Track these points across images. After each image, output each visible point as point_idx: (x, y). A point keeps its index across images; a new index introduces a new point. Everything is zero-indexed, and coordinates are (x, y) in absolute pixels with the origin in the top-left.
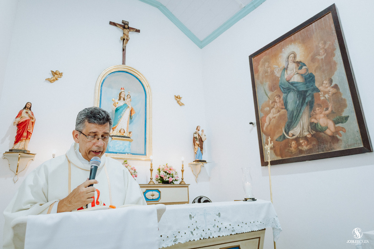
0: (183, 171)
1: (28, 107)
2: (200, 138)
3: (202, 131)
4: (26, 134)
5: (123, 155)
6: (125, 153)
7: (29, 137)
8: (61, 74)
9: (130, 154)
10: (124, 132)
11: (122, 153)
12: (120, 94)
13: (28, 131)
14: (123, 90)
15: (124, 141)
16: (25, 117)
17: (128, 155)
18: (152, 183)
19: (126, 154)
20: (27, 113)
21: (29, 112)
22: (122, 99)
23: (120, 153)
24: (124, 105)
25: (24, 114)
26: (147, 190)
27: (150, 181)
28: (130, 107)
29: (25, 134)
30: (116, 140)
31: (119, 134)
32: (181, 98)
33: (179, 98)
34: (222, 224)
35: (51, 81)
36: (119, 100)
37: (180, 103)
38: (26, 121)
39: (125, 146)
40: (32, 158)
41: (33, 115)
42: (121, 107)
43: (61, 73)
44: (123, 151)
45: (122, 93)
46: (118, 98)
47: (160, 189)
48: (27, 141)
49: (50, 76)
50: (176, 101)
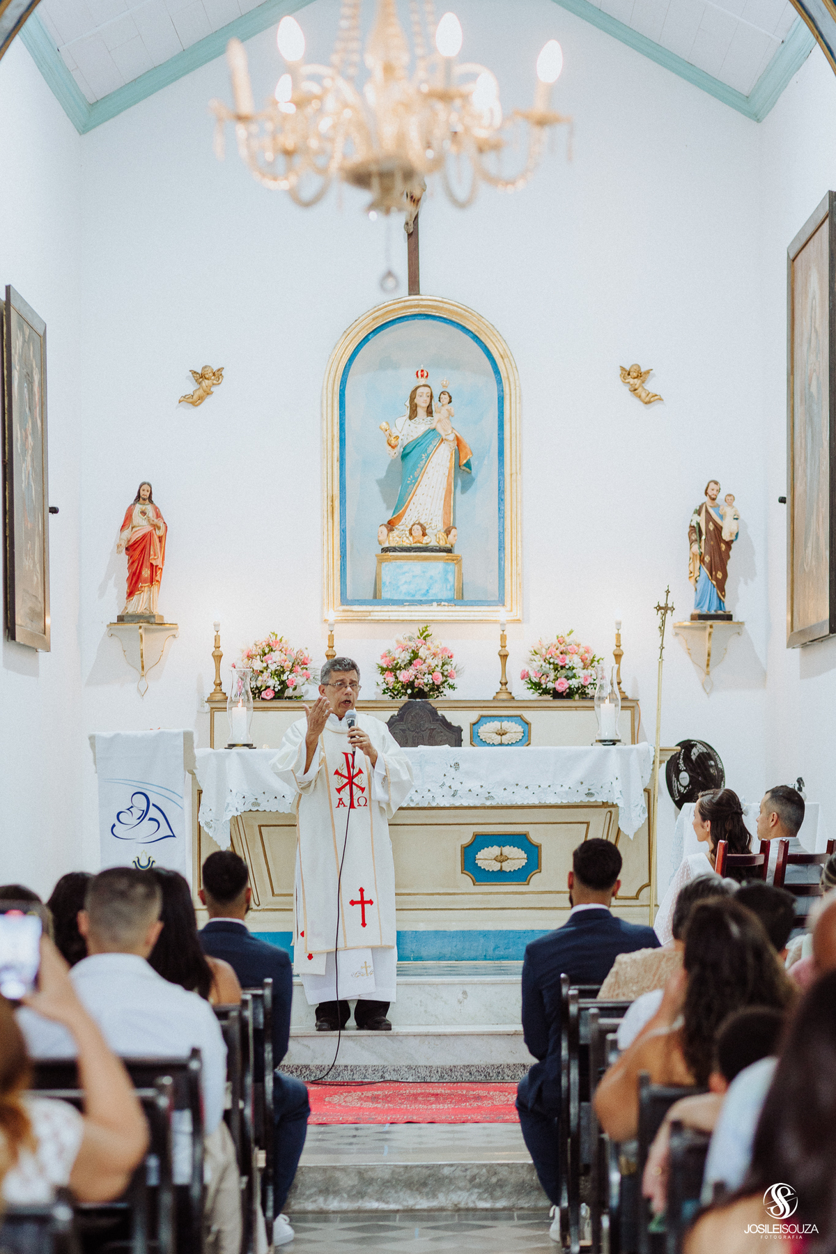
0: (618, 657)
1: (144, 496)
2: (711, 527)
3: (730, 498)
4: (149, 572)
5: (425, 608)
6: (430, 602)
7: (158, 578)
8: (218, 375)
9: (446, 604)
10: (424, 535)
11: (421, 602)
12: (412, 397)
13: (152, 565)
14: (422, 381)
15: (425, 563)
16: (142, 526)
17: (439, 608)
18: (504, 696)
19: (435, 604)
20: (143, 513)
21: (149, 509)
22: (421, 412)
23: (413, 603)
24: (426, 434)
25: (137, 519)
26: (482, 716)
27: (498, 690)
28: (451, 437)
29: (146, 573)
30: (399, 562)
31: (407, 542)
32: (648, 372)
33: (635, 375)
34: (461, 783)
35: (194, 401)
36: (411, 418)
37: (643, 395)
38: (144, 537)
39: (431, 577)
40: (173, 632)
41: (158, 515)
42: (417, 444)
43: (219, 370)
44: (425, 595)
45: (419, 391)
46: (408, 412)
47: (528, 715)
48: (155, 588)
49: (190, 387)
50: (626, 389)
